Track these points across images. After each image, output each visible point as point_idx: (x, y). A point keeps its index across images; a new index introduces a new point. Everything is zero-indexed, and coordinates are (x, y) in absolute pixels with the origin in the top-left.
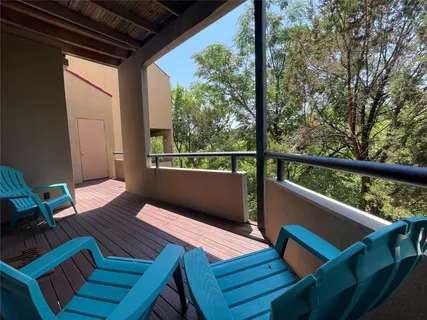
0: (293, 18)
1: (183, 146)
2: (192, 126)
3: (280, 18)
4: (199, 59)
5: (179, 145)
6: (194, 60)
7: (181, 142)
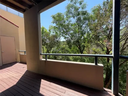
0: (83, 8)
1: (44, 47)
2: (48, 40)
3: (79, 8)
4: (54, 17)
5: (43, 46)
6: (52, 17)
7: (44, 46)
